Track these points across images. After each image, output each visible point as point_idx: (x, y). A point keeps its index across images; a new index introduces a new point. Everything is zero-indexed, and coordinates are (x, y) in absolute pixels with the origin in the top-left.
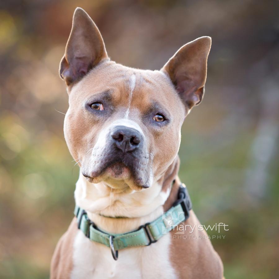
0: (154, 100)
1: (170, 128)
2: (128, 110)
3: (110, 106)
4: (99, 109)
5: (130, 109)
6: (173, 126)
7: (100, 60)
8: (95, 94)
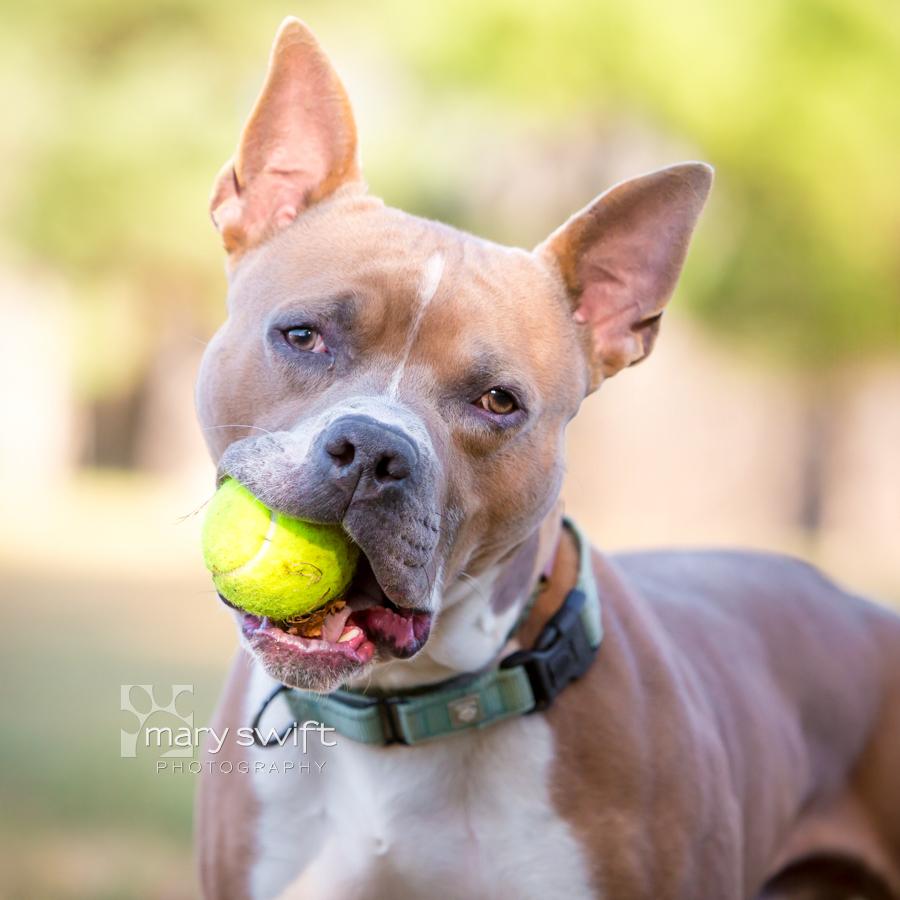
0: (485, 347)
1: (527, 434)
2: (401, 366)
3: (346, 348)
4: (312, 348)
5: (405, 365)
6: (535, 428)
7: (339, 184)
8: (303, 297)
